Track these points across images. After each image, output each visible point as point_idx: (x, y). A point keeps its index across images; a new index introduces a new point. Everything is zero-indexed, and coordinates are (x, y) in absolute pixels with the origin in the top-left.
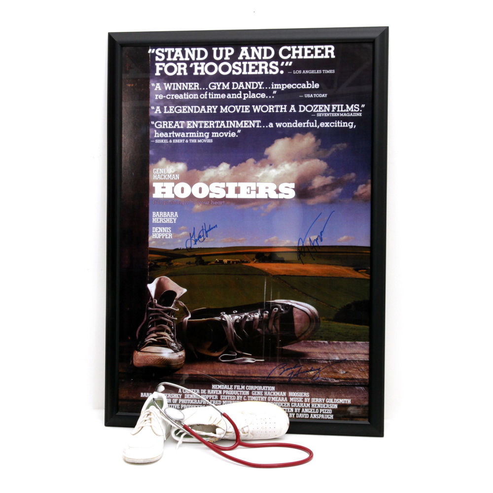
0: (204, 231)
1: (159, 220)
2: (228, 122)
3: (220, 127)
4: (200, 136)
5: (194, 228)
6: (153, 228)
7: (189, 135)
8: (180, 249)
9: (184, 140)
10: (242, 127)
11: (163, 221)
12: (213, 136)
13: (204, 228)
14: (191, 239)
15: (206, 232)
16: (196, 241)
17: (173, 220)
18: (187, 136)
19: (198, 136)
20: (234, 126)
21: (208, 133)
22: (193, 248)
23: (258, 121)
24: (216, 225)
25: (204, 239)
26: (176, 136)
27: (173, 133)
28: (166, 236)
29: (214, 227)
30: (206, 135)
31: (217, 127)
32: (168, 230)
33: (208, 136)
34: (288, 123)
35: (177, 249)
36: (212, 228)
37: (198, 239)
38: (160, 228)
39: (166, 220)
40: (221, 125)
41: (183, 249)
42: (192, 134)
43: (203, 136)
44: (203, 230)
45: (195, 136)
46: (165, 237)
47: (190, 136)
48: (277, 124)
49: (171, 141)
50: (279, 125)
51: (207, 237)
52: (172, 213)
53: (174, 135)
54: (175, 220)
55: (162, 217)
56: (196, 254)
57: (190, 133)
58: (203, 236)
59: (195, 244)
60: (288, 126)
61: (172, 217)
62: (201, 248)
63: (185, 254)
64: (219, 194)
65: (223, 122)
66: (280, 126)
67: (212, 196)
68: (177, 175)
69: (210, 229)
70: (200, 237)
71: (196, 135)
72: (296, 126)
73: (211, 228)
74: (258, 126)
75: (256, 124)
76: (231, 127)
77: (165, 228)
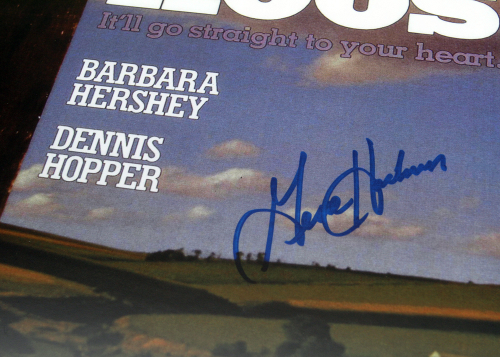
1: (108, 97)
5: (303, 157)
6: (61, 129)
8: (194, 259)
11: (130, 101)
14: (273, 212)
15: (377, 186)
16: (303, 225)
17: (186, 107)
22: (278, 264)
24: (441, 159)
25: (358, 222)
29: (430, 166)
32: (146, 149)
35: (174, 256)
36: (415, 171)
37: (321, 217)
38: (99, 134)
39: (146, 100)
41: (211, 260)
44: (355, 170)
46: (112, 181)
51: (379, 209)
52: (188, 76)
54: (196, 108)
55: (126, 85)
56: (294, 302)
58: (355, 202)
59: (299, 239)
61: (186, 92)
62: (331, 269)
64: (462, 21)
67: (418, 25)
69: (400, 175)
70: (331, 205)
77: (132, 137)
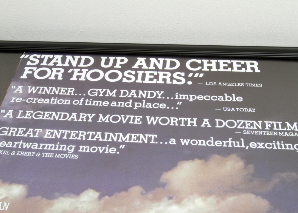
2: (106, 134)
3: (94, 139)
4: (61, 149)
7: (44, 147)
9: (34, 153)
10: (128, 141)
12: (80, 151)
18: (41, 148)
19: (57, 149)
20: (115, 140)
21: (74, 147)
23: (153, 136)
26: (24, 147)
27: (21, 143)
30: (71, 148)
31: (90, 139)
33: (73, 150)
34: (200, 141)
40: (96, 137)
42: (50, 146)
43: (65, 150)
45: (53, 149)
47: (46, 148)
48: (182, 140)
49: (13, 153)
50: (185, 142)
53: (22, 145)
57: (47, 145)
60: (200, 144)
65: (99, 133)
66: (187, 144)
68: (5, 204)
71: (55, 147)
72: (212, 145)
74: (152, 142)
75: (149, 139)
76: (110, 140)
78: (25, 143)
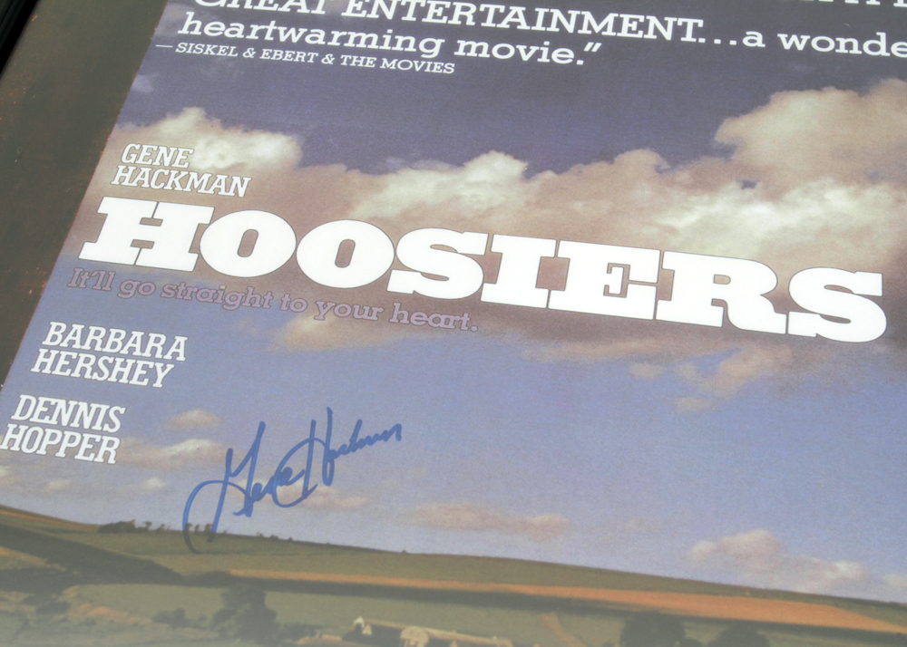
0: (319, 449)
1: (73, 363)
2: (541, 12)
3: (504, 25)
4: (398, 47)
5: (262, 427)
6: (24, 398)
7: (344, 39)
8: (144, 531)
9: (313, 54)
10: (609, 32)
11: (96, 368)
12: (460, 52)
13: (321, 433)
14: (225, 483)
15: (330, 456)
16: (253, 496)
17: (152, 374)
18: (334, 43)
19: (386, 46)
20: (570, 28)
21: (439, 42)
22: (225, 535)
23: (690, 22)
24: (398, 428)
25: (306, 493)
26: (283, 38)
27: (272, 27)
28: (85, 445)
29: (385, 436)
30: (430, 46)
31: (489, 23)
32: (107, 419)
33: (436, 51)
34: (843, 41)
35: (125, 528)
36: (370, 441)
37: (271, 489)
38: (62, 403)
39: (111, 367)
40: (509, 18)
41: (161, 531)
42: (364, 39)
43: (411, 48)
44: (311, 441)
45: (373, 46)
46: (71, 452)
47: (350, 44)
48: (783, 37)
49: (250, 53)
50: (788, 42)
51: (328, 481)
52: (157, 340)
53: (275, 33)
54: (161, 375)
55: (92, 351)
56: (234, 572)
57: (353, 35)
58: (306, 473)
59: (247, 511)
60: (842, 50)
61: (153, 358)
62: (274, 539)
63: (163, 561)
64: (445, 279)
65: (520, 10)
66: (800, 47)
67: (401, 284)
68: (237, 180)
69: (355, 445)
70: (283, 476)
71: (381, 42)
72: (883, 52)
73: (362, 435)
74: (689, 38)
75: (679, 31)
76: (553, 28)
77: (94, 406)
78: (285, 28)
